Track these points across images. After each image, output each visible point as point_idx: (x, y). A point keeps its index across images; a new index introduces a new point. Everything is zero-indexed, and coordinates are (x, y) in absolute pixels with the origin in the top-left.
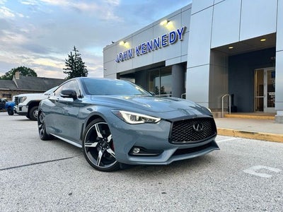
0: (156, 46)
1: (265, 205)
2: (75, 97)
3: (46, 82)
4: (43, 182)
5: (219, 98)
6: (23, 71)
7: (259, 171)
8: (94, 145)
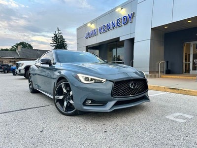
0: (113, 26)
1: (175, 142)
2: (50, 64)
3: (39, 52)
4: (26, 122)
5: (157, 63)
6: (24, 45)
7: (177, 117)
8: (61, 97)
